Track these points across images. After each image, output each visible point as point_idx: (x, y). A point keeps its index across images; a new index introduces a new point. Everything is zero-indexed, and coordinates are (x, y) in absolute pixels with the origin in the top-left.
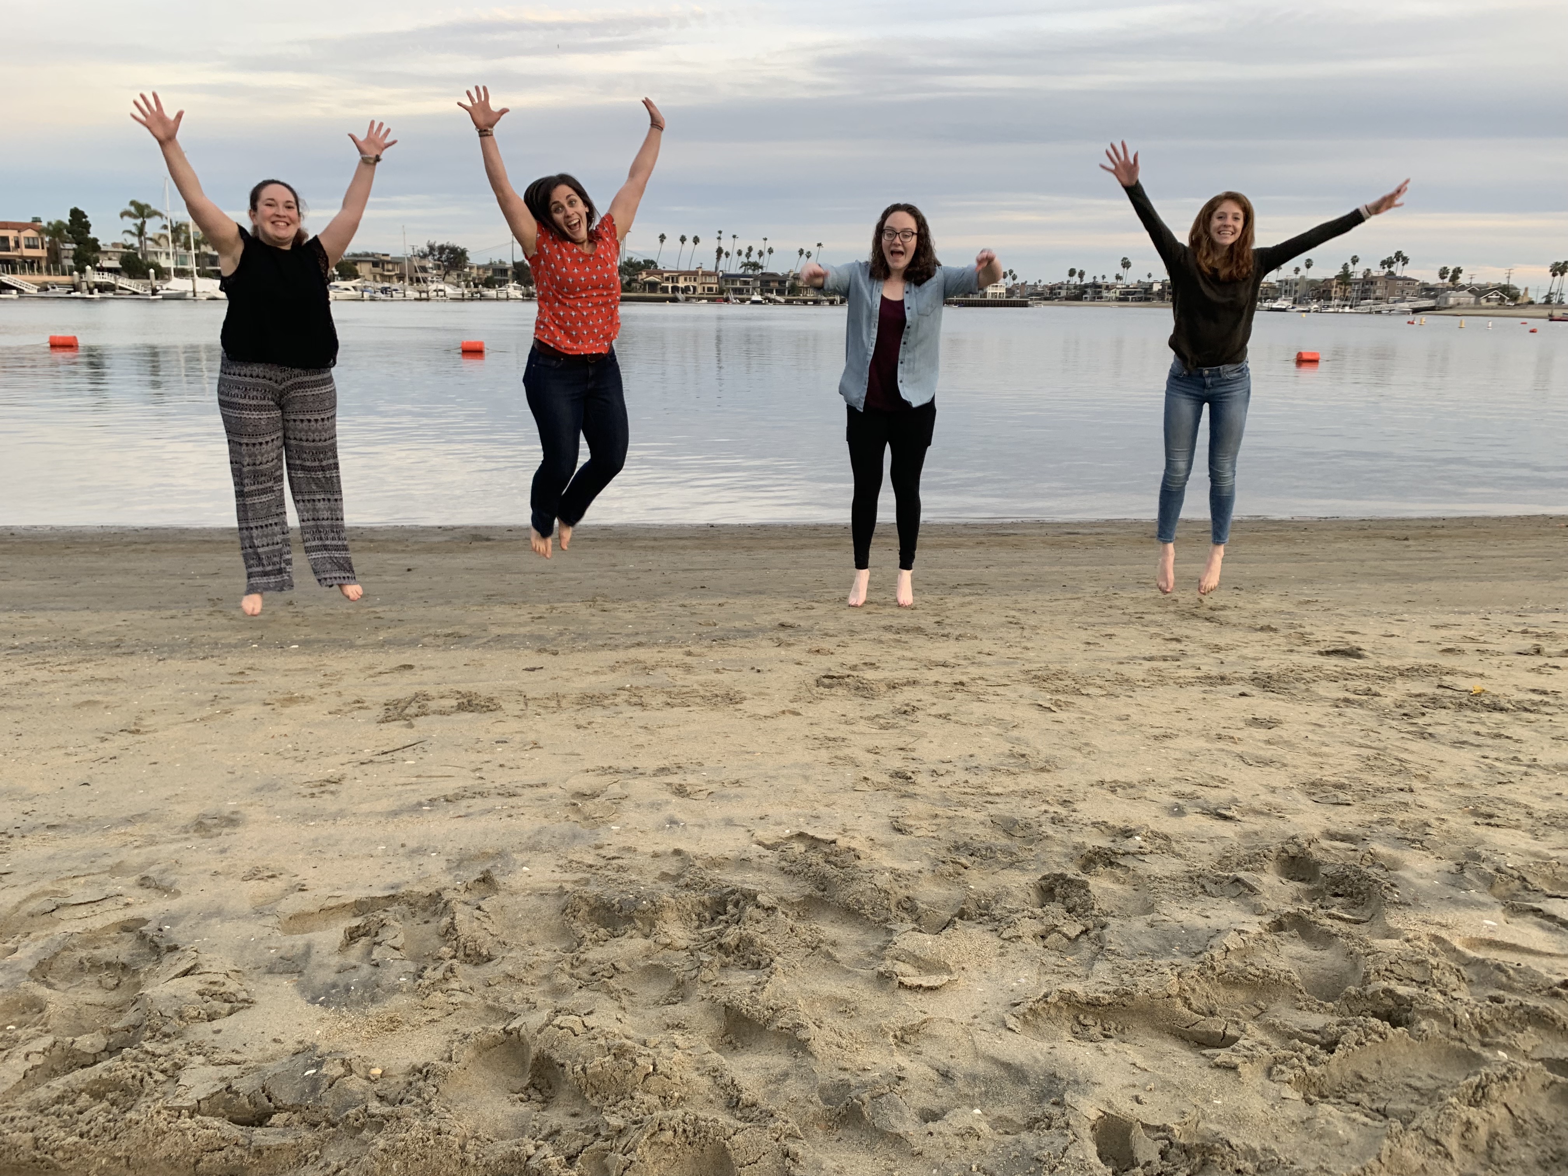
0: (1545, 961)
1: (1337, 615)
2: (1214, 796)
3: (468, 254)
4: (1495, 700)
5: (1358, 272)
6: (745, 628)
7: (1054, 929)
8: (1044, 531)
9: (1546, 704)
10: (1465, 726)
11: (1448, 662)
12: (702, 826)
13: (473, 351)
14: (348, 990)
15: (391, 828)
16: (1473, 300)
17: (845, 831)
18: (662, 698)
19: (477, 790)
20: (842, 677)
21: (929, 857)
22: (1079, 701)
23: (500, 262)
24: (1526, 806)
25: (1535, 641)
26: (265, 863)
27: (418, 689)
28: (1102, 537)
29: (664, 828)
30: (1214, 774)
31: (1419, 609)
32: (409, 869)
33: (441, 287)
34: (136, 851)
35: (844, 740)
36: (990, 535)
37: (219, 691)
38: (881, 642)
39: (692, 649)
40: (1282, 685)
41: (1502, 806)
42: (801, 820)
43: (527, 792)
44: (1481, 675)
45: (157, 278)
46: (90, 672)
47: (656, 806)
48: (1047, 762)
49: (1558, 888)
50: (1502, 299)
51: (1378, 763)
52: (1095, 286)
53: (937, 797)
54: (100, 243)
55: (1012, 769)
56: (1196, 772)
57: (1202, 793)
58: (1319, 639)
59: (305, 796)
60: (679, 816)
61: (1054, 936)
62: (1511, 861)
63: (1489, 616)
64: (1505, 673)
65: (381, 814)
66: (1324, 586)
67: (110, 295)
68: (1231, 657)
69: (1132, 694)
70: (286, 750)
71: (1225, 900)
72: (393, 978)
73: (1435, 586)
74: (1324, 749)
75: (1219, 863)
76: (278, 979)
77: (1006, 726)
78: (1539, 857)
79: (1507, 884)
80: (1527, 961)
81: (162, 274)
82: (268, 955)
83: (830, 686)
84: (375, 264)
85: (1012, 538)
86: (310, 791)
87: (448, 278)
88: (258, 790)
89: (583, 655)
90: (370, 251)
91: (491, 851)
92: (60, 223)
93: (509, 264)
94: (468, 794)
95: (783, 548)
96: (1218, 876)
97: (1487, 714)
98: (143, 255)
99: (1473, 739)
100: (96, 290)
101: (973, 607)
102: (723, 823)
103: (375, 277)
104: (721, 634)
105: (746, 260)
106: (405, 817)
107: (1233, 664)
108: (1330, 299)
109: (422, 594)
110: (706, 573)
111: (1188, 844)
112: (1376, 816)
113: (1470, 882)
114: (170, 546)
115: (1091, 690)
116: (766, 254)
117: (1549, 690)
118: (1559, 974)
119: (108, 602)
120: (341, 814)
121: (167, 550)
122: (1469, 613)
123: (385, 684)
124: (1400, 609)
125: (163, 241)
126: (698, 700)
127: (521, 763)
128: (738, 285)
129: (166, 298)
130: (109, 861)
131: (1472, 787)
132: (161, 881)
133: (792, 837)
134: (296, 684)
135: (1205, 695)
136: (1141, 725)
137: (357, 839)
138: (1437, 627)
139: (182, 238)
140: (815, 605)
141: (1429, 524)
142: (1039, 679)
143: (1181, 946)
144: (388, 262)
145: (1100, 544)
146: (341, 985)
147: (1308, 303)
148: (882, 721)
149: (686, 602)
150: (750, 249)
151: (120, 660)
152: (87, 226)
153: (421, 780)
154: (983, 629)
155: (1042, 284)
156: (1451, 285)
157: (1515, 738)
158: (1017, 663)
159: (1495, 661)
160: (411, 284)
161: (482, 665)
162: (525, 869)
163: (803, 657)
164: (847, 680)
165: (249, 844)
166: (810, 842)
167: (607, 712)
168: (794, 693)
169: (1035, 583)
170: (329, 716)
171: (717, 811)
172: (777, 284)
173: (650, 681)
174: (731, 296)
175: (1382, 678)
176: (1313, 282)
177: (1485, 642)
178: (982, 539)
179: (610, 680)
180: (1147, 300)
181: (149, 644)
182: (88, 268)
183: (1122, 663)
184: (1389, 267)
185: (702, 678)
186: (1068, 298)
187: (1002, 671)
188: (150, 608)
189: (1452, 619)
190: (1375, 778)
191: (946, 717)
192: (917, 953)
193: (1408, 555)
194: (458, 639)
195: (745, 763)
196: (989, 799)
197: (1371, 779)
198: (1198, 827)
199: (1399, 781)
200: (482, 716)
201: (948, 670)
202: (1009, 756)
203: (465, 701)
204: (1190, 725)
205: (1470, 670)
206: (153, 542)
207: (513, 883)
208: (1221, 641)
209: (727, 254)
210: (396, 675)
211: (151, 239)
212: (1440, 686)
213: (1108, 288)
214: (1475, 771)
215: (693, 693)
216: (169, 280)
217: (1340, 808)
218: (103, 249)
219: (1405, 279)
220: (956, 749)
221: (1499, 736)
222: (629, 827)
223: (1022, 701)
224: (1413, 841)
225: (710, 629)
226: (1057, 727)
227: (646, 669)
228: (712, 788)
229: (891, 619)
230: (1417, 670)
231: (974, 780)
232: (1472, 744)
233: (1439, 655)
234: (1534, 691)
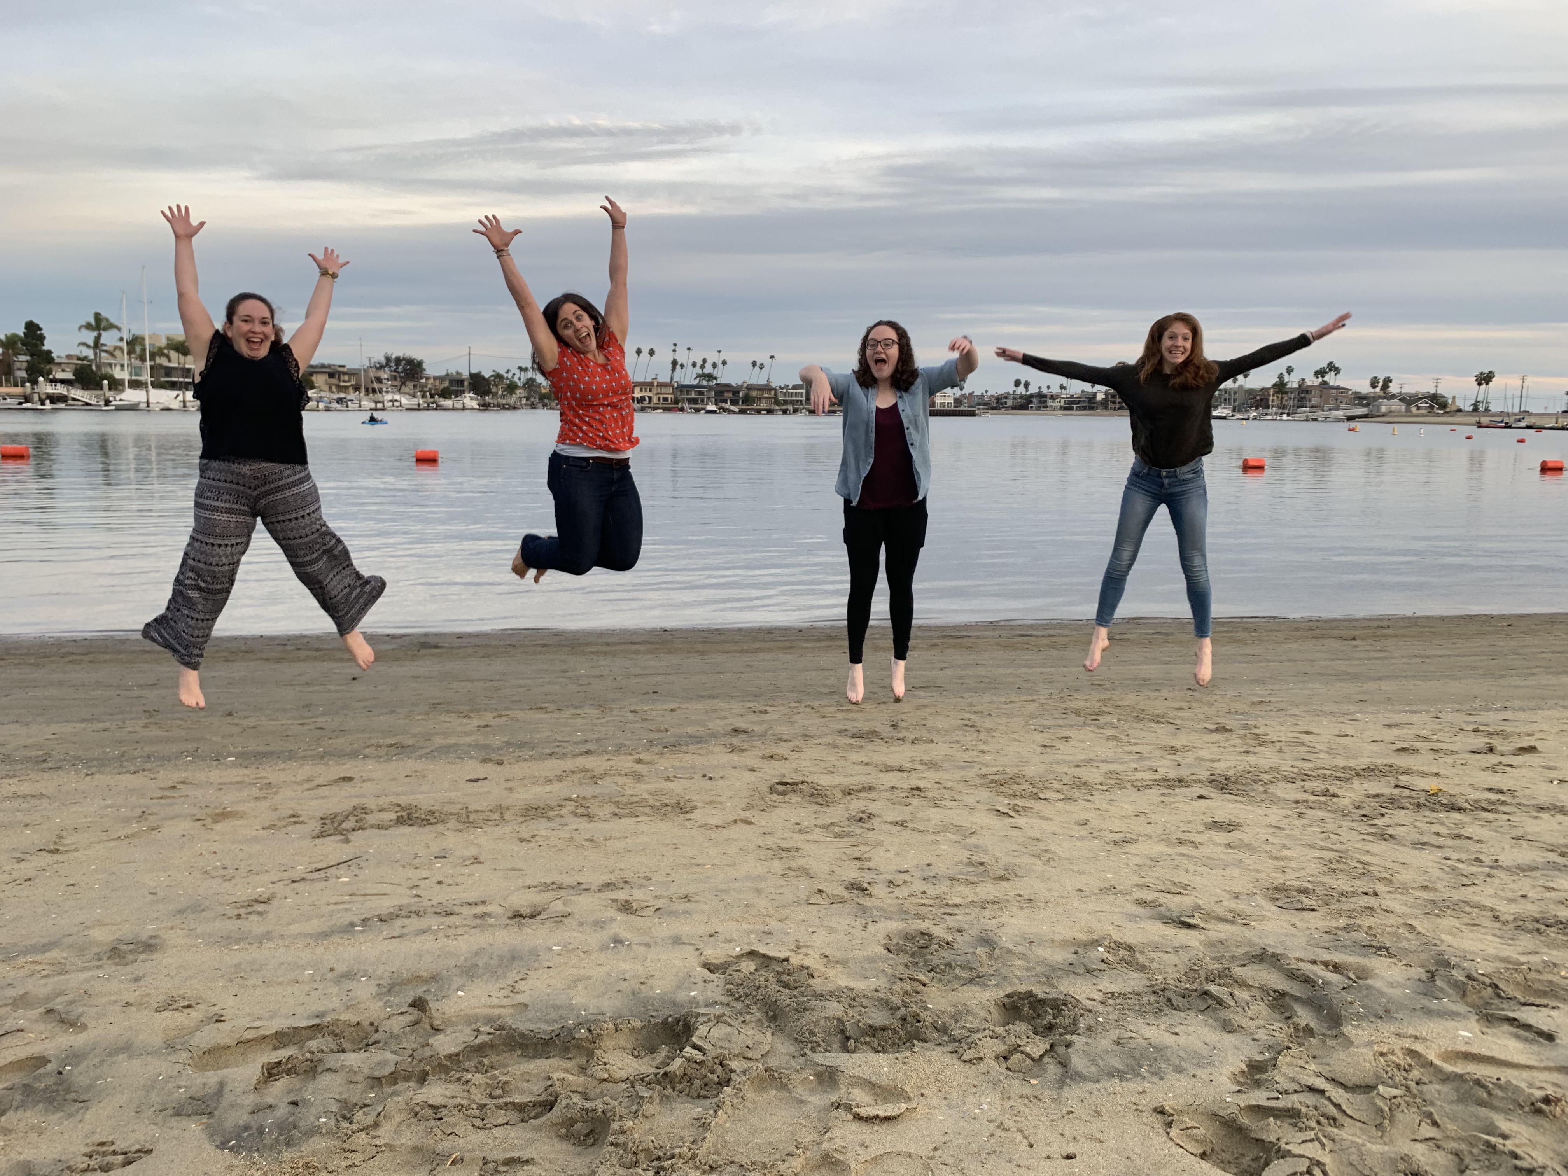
0: (1525, 1074)
1: (1291, 715)
2: (1175, 904)
3: (424, 366)
4: (1453, 800)
5: (1293, 381)
6: (697, 734)
7: (1016, 1049)
8: (997, 633)
9: (1504, 803)
10: (1425, 827)
11: (1403, 761)
12: (648, 945)
13: (427, 460)
14: (261, 1132)
15: (319, 950)
16: (1403, 408)
17: (798, 947)
18: (609, 809)
19: (413, 909)
20: (797, 784)
21: (886, 974)
22: (1037, 805)
23: (457, 373)
24: (1492, 910)
25: (1487, 740)
26: (181, 993)
27: (355, 802)
28: (1054, 639)
29: (608, 948)
30: (1176, 880)
31: (1371, 709)
32: (337, 995)
33: (397, 397)
34: (43, 981)
35: (797, 850)
36: (944, 637)
37: (148, 807)
38: (836, 747)
39: (642, 756)
40: (1239, 787)
41: (1468, 909)
42: (753, 936)
43: (466, 911)
44: (1437, 775)
45: (110, 389)
46: (13, 788)
47: (599, 924)
48: (1006, 870)
49: (1530, 996)
50: (1431, 407)
51: (1341, 866)
52: (1041, 396)
53: (893, 909)
54: (54, 355)
55: (971, 878)
56: (1158, 878)
57: (1165, 900)
58: (1275, 739)
59: (230, 918)
60: (624, 934)
61: (1016, 1058)
62: (1482, 968)
63: (1440, 715)
64: (1461, 772)
65: (311, 935)
66: (1277, 687)
67: (62, 406)
68: (1188, 759)
69: (1090, 798)
70: (215, 868)
71: (1193, 1014)
72: (312, 1119)
73: (1388, 686)
74: (1286, 853)
75: (1186, 974)
76: (185, 1122)
77: (966, 833)
78: (1509, 962)
79: (1479, 992)
80: (1507, 1075)
81: (116, 385)
82: (176, 1095)
83: (784, 794)
84: (331, 375)
85: (966, 640)
86: (236, 912)
87: (404, 389)
88: (181, 912)
89: (529, 764)
90: (326, 362)
91: (425, 974)
92: (15, 336)
93: (466, 374)
94: (403, 913)
95: (736, 651)
96: (1186, 989)
97: (1446, 814)
98: (97, 366)
99: (1434, 840)
100: (48, 402)
101: (928, 710)
102: (670, 941)
103: (330, 388)
104: (672, 740)
105: (700, 372)
106: (336, 939)
107: (1189, 766)
108: (1268, 407)
109: (367, 704)
110: (659, 678)
111: (1152, 955)
112: (1342, 922)
113: (1442, 990)
114: (108, 657)
115: (1049, 794)
116: (720, 366)
117: (1505, 789)
118: (1541, 1088)
119: (38, 715)
120: (268, 936)
121: (105, 661)
122: (1420, 712)
123: (323, 798)
124: (1352, 708)
125: (118, 353)
126: (647, 810)
127: (460, 880)
128: (693, 395)
129: (119, 409)
130: (13, 993)
131: (1436, 890)
132: (67, 1013)
133: (742, 956)
134: (229, 799)
135: (1162, 798)
136: (1100, 830)
137: (283, 964)
138: (1389, 726)
139: (138, 349)
140: (768, 709)
141: (1375, 624)
142: (997, 784)
143: (1150, 1066)
144: (345, 373)
145: (1053, 646)
146: (255, 1128)
147: (1247, 411)
148: (837, 829)
149: (638, 708)
150: (705, 361)
151: (45, 775)
152: (42, 338)
153: (354, 898)
154: (939, 732)
155: (989, 394)
156: (1382, 393)
157: (1476, 838)
158: (973, 767)
159: (1449, 760)
160: (367, 394)
161: (424, 776)
162: (460, 993)
163: (756, 763)
164: (801, 786)
165: (165, 972)
166: (762, 960)
167: (552, 825)
168: (747, 800)
169: (991, 685)
170: (262, 832)
171: (665, 928)
172: (731, 395)
173: (597, 790)
174: (686, 406)
175: (1338, 779)
176: (1251, 392)
177: (1438, 741)
178: (938, 641)
179: (558, 790)
180: (1092, 408)
181: (78, 758)
182: (41, 379)
183: (1078, 766)
184: (1323, 377)
185: (651, 787)
186: (1014, 408)
187: (958, 775)
188: (83, 721)
189: (1404, 718)
190: (1340, 882)
191: (902, 824)
192: (873, 1079)
193: (1357, 655)
194: (401, 749)
195: (695, 876)
196: (948, 910)
197: (1334, 883)
198: (1162, 937)
199: (1362, 885)
200: (422, 830)
201: (905, 775)
202: (967, 865)
203: (404, 814)
204: (1149, 829)
205: (1425, 769)
206: (90, 653)
207: (446, 1009)
208: (1178, 743)
209: (682, 366)
210: (335, 788)
211: (106, 351)
212: (1397, 786)
213: (1053, 397)
214: (1438, 873)
215: (642, 802)
216: (123, 391)
217: (1305, 913)
218: (57, 360)
219: (1338, 388)
220: (912, 859)
221: (1459, 836)
222: (571, 947)
223: (979, 806)
224: (1379, 949)
225: (661, 735)
226: (1014, 833)
227: (595, 778)
228: (660, 903)
229: (846, 723)
230: (1373, 770)
231: (931, 891)
232: (1433, 846)
233: (1393, 754)
234: (1490, 790)
